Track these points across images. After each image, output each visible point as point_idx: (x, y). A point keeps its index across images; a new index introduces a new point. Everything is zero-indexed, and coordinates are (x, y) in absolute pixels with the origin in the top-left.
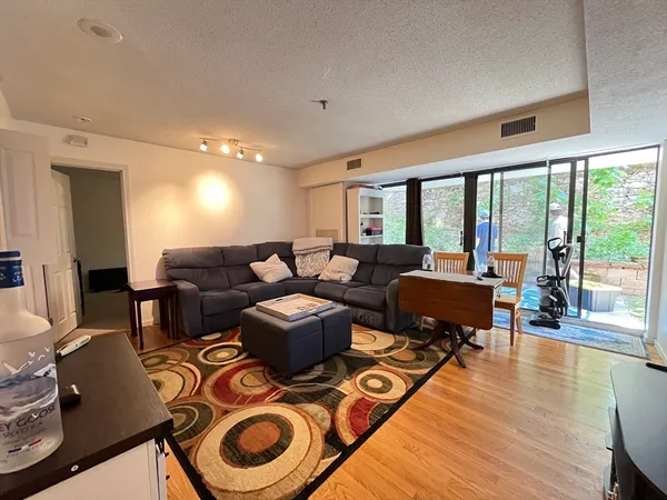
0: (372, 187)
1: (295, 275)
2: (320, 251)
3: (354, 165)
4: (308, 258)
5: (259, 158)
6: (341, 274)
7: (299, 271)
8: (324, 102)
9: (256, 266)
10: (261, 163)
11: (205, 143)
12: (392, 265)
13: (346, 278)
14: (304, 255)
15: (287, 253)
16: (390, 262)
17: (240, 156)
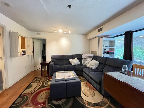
0: (110, 37)
1: (81, 64)
2: (89, 58)
3: (100, 30)
4: (86, 60)
5: (70, 32)
6: (92, 66)
7: (83, 63)
8: (70, 6)
9: (71, 60)
10: (70, 34)
11: (56, 30)
12: (111, 66)
13: (94, 68)
14: (85, 59)
15: (80, 58)
16: (111, 65)
17: (65, 32)
